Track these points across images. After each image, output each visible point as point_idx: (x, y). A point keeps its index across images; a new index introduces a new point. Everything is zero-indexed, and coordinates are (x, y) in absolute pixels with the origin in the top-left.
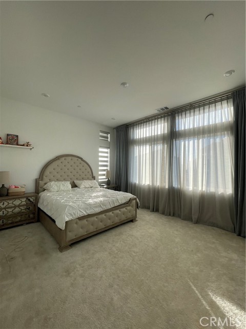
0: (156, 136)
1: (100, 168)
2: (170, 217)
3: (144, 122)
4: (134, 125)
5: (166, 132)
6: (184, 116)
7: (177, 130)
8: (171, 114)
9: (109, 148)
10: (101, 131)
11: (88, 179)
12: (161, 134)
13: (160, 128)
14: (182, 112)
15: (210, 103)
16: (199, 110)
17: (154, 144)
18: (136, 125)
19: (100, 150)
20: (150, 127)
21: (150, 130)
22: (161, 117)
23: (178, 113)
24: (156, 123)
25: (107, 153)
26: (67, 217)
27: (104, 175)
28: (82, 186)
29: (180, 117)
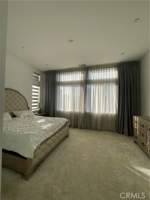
0: (76, 82)
1: (33, 101)
2: (85, 130)
3: (68, 71)
4: (60, 72)
5: (83, 79)
6: (93, 72)
7: (89, 79)
8: (86, 69)
9: (39, 86)
10: (34, 72)
11: (24, 109)
12: (79, 80)
13: (79, 77)
14: (92, 69)
15: (107, 67)
16: (99, 70)
17: (75, 86)
18: (62, 72)
19: (34, 87)
20: (72, 75)
21: (72, 77)
22: (80, 70)
23: (90, 69)
24: (76, 73)
25: (37, 89)
26: (34, 145)
27: (36, 106)
28: (22, 116)
29: (91, 72)
